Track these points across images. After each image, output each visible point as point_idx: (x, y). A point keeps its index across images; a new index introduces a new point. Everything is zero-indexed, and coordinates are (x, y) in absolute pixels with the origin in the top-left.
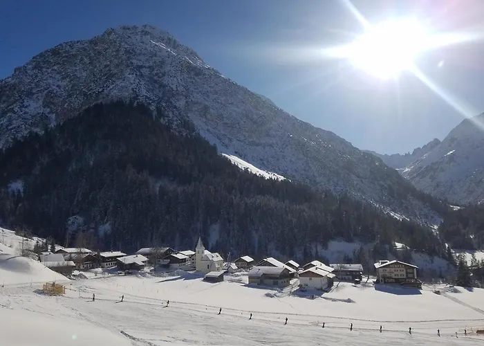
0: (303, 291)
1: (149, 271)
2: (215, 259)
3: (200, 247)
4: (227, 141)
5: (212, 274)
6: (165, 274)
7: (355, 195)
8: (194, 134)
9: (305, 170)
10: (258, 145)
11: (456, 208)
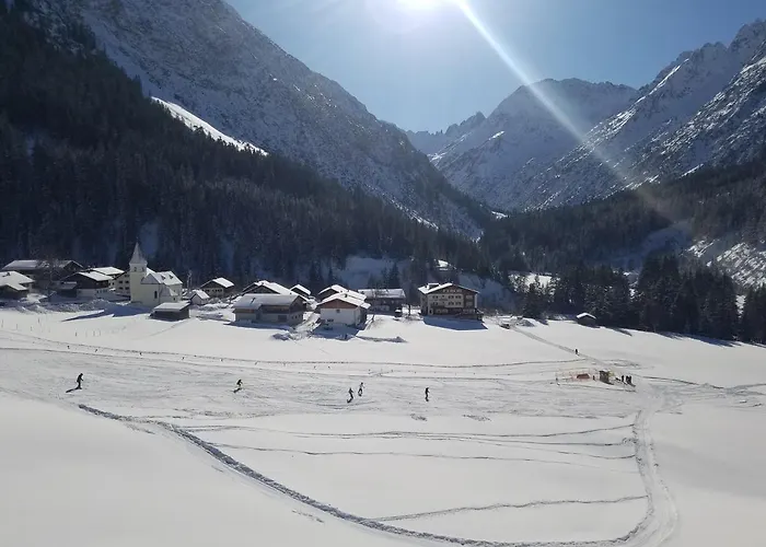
0: (327, 329)
1: (37, 300)
2: (168, 282)
3: (137, 262)
4: (158, 73)
5: (165, 306)
6: (73, 306)
7: (371, 189)
8: (94, 52)
9: (298, 143)
10: (216, 88)
11: (500, 216)
